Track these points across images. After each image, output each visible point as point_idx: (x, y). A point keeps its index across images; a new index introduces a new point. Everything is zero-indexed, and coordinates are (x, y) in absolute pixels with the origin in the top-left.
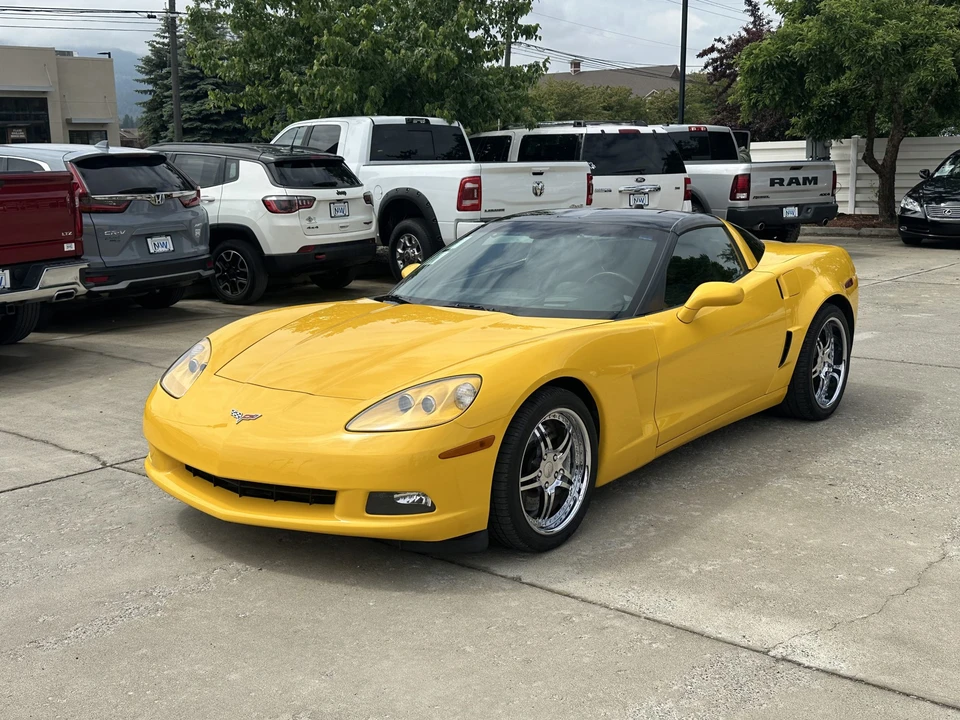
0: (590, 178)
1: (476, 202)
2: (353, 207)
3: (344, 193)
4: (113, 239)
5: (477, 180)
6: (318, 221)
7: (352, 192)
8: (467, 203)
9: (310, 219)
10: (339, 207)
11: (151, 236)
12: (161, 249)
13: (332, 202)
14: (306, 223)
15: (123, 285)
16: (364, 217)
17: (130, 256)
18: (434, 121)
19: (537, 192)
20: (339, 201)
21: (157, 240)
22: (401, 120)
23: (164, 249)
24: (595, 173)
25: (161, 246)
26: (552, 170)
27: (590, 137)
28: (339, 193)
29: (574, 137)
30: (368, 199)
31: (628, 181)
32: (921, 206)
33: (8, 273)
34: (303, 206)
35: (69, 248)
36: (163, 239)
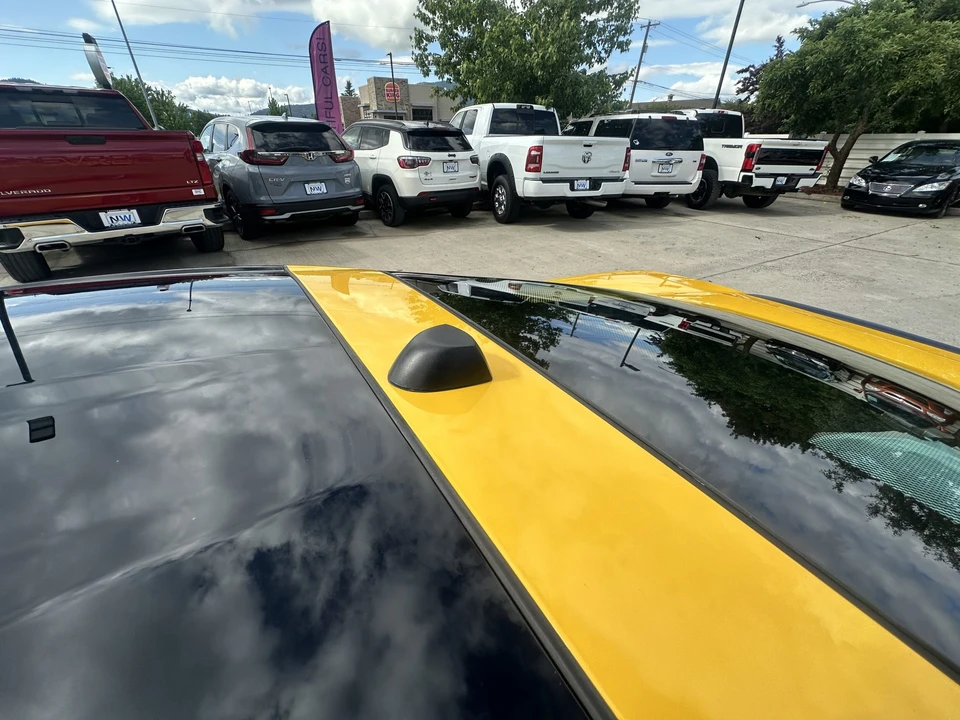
0: (628, 150)
1: (537, 165)
2: (461, 165)
3: (454, 156)
5: (540, 149)
6: (433, 175)
7: (461, 155)
8: (532, 166)
9: (426, 173)
10: (450, 166)
11: (308, 182)
12: (316, 192)
13: (444, 162)
14: (423, 176)
15: (287, 216)
16: (471, 173)
17: (292, 196)
18: (536, 107)
19: (586, 159)
20: (451, 161)
21: (312, 185)
22: (514, 106)
23: (319, 192)
24: (633, 147)
25: (316, 189)
26: (599, 143)
27: (639, 121)
28: (450, 155)
29: (631, 120)
30: (475, 160)
31: (661, 155)
32: (867, 182)
33: (135, 211)
34: (422, 164)
35: (199, 192)
36: (318, 185)
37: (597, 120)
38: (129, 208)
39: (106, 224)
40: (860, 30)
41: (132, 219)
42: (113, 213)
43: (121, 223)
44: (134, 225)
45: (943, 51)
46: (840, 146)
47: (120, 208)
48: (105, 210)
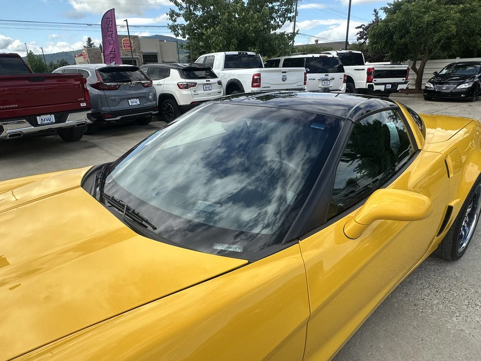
0: (305, 74)
1: (259, 84)
2: (213, 86)
3: (209, 81)
4: (114, 100)
5: (259, 75)
6: (199, 92)
7: (212, 80)
8: (255, 84)
9: (195, 91)
10: (207, 86)
11: (130, 99)
12: (134, 104)
13: (204, 84)
14: (193, 93)
15: (118, 118)
16: (218, 90)
17: (122, 106)
18: (249, 53)
19: (284, 79)
20: (207, 84)
21: (132, 100)
22: (237, 53)
23: (136, 104)
24: (308, 72)
25: (134, 103)
26: (290, 71)
27: (307, 58)
28: (207, 81)
29: (303, 58)
30: (220, 83)
31: (322, 75)
32: (434, 86)
33: (53, 116)
34: (192, 86)
35: (83, 105)
36: (135, 100)
37: (282, 59)
38: (51, 114)
39: (39, 123)
40: (412, 10)
41: (51, 120)
42: (43, 117)
43: (46, 122)
44: (52, 123)
45: (453, 20)
46: (418, 67)
47: (46, 114)
48: (40, 115)
